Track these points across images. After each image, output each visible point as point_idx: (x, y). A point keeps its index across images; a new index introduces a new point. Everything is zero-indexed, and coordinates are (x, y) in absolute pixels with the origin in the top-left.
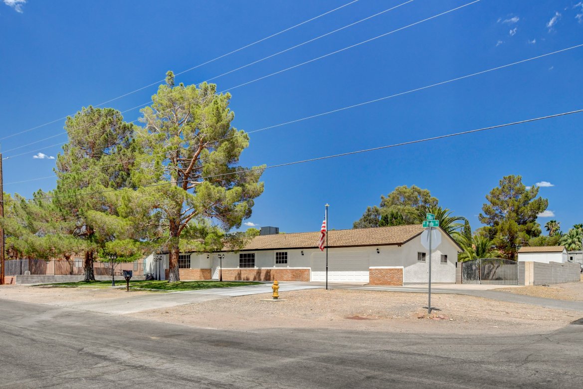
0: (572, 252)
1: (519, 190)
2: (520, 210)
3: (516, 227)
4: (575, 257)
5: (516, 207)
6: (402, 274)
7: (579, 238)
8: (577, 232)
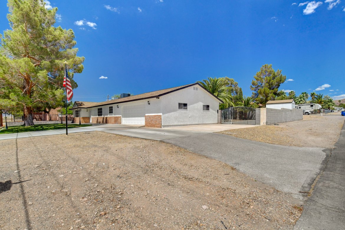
0: (301, 104)
1: (270, 72)
2: (270, 82)
3: (268, 91)
4: (302, 107)
5: (268, 81)
6: (161, 119)
7: (304, 99)
8: (303, 96)
